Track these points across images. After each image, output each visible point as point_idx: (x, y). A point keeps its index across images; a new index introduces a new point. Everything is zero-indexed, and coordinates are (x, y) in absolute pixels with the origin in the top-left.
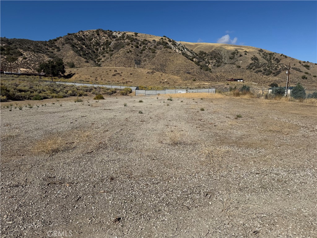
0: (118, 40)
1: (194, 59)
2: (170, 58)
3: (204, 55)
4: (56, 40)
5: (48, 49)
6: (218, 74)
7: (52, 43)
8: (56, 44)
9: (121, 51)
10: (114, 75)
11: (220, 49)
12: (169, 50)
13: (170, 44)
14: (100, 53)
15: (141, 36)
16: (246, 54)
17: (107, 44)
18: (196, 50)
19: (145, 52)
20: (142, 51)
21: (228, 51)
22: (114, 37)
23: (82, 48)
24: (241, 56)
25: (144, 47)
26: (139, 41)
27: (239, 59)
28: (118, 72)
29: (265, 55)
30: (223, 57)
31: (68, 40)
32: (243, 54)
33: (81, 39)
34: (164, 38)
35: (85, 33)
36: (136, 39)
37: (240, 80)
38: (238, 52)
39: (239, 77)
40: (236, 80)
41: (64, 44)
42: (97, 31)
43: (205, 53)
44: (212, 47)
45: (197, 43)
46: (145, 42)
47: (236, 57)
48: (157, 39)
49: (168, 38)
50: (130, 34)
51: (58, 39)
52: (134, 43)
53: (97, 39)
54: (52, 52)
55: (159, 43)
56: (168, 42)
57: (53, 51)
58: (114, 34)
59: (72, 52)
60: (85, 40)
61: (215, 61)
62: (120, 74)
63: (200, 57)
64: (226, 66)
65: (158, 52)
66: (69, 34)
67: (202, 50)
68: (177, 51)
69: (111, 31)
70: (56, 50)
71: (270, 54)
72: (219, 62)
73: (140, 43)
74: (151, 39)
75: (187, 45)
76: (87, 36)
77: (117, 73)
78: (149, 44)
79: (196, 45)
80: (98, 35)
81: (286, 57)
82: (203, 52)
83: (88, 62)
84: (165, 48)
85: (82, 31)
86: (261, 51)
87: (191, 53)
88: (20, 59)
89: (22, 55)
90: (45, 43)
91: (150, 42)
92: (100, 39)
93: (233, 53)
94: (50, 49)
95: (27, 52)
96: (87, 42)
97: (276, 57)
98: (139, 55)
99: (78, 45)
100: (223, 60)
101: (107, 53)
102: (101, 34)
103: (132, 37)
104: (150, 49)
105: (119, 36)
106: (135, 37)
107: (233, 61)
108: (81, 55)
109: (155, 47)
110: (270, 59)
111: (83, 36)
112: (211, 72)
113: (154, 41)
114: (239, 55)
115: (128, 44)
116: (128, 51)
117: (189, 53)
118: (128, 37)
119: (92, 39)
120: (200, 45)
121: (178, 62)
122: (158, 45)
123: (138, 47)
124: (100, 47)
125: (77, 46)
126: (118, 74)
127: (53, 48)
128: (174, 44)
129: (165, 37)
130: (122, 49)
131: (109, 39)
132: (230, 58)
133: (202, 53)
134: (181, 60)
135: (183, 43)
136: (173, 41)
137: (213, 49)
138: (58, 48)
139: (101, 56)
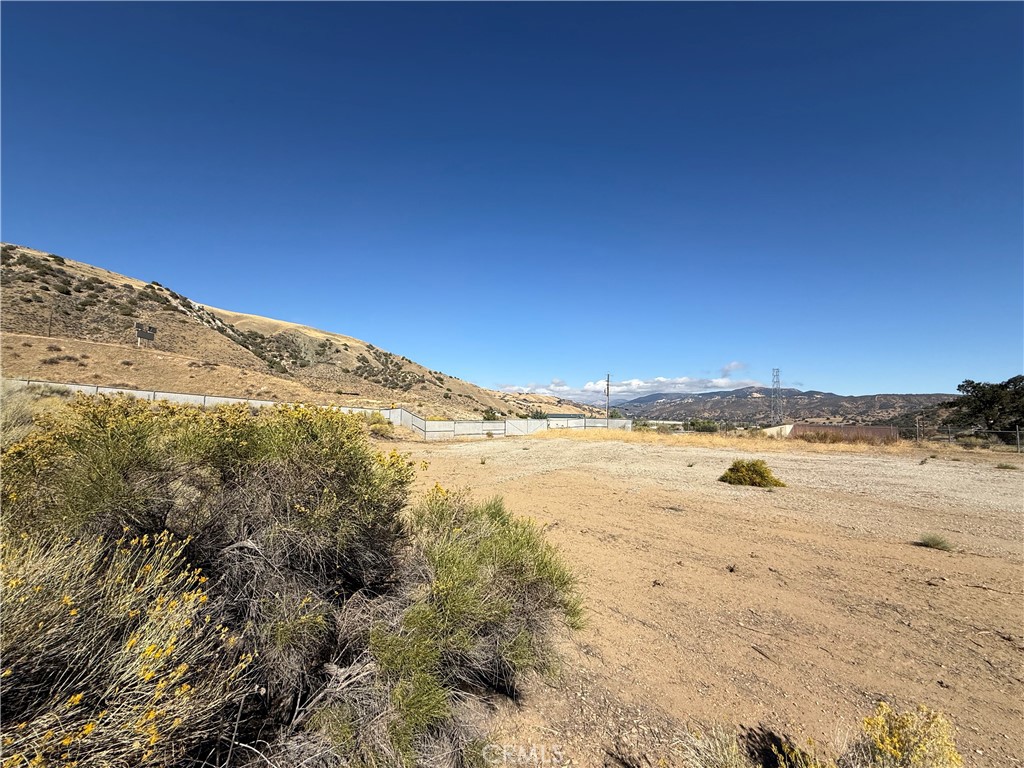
10: (51, 362)
11: (296, 334)
12: (179, 316)
13: (175, 302)
16: (346, 350)
18: (242, 328)
19: (96, 309)
20: (84, 304)
21: (312, 340)
24: (338, 351)
25: (91, 296)
26: (74, 278)
27: (334, 356)
28: (67, 353)
29: (378, 356)
30: (303, 350)
32: (342, 348)
34: (155, 286)
36: (61, 272)
38: (331, 344)
43: (262, 337)
44: (276, 327)
46: (95, 285)
47: (328, 352)
48: (139, 285)
49: (168, 290)
50: (33, 253)
52: (54, 281)
55: (143, 296)
56: (170, 298)
62: (76, 360)
64: (321, 367)
65: (144, 315)
67: (255, 330)
71: (385, 355)
74: (117, 282)
75: (218, 313)
77: (59, 354)
78: (110, 290)
79: (239, 318)
81: (410, 362)
82: (256, 333)
84: (164, 309)
86: (370, 347)
87: (234, 331)
91: (112, 287)
93: (323, 345)
97: (395, 361)
100: (303, 354)
104: (113, 303)
109: (133, 303)
110: (387, 362)
113: (129, 287)
114: (334, 350)
115: (29, 280)
116: (29, 296)
118: (27, 261)
122: (141, 299)
123: (68, 293)
126: (69, 359)
128: (187, 305)
129: (158, 284)
132: (317, 354)
133: (254, 335)
136: (183, 299)
137: (280, 332)
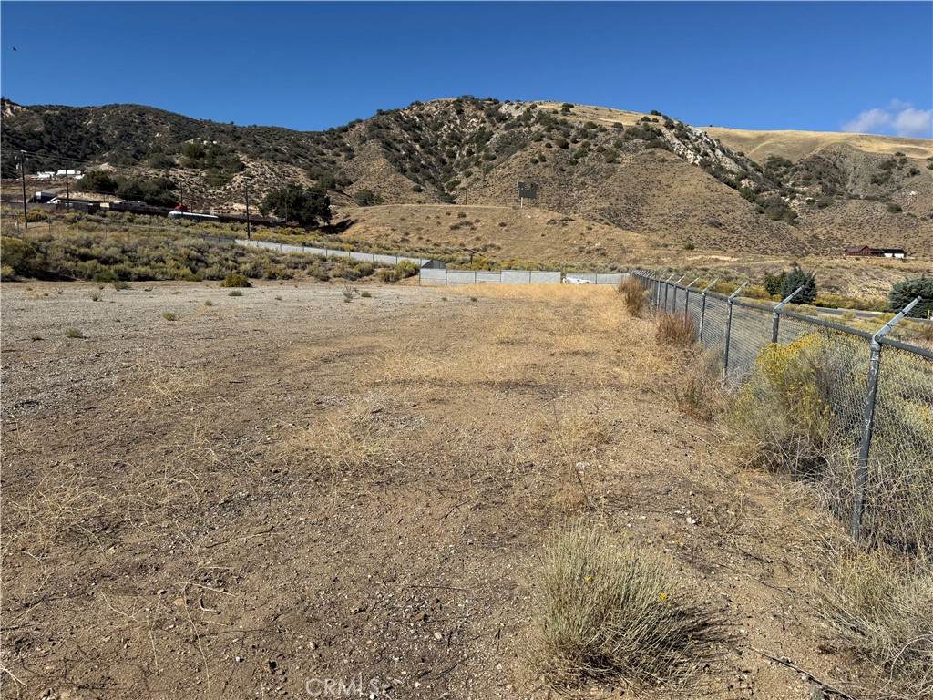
0: (513, 126)
1: (744, 183)
2: (659, 177)
3: (783, 169)
4: (345, 130)
5: (323, 154)
6: (820, 231)
7: (335, 136)
8: (345, 140)
9: (516, 159)
10: (455, 227)
11: (843, 150)
12: (660, 153)
13: (669, 135)
14: (457, 165)
15: (581, 115)
16: (932, 168)
17: (483, 137)
18: (757, 155)
19: (586, 159)
20: (577, 157)
21: (868, 158)
22: (502, 119)
23: (411, 151)
24: (914, 173)
25: (584, 146)
26: (572, 127)
27: (906, 183)
28: (468, 218)
30: (850, 177)
31: (377, 128)
32: (923, 167)
33: (411, 126)
34: (651, 117)
35: (427, 109)
36: (564, 123)
37: (893, 251)
38: (904, 161)
39: (891, 243)
40: (878, 253)
41: (364, 141)
42: (458, 103)
43: (788, 164)
44: (815, 143)
45: (762, 133)
46: (589, 131)
47: (896, 175)
48: (629, 121)
49: (665, 118)
50: (548, 107)
51: (352, 125)
52: (557, 135)
53: (456, 126)
54: (334, 162)
55: (633, 133)
56: (664, 130)
57: (334, 158)
58: (504, 109)
59: (383, 161)
60: (420, 129)
61: (818, 188)
62: (472, 224)
63: (768, 177)
64: (853, 204)
65: (626, 159)
66: (381, 113)
67: (777, 153)
68: (690, 155)
69: (496, 102)
70: (343, 155)
72: (832, 192)
73: (573, 133)
74: (608, 123)
75: (729, 137)
76: (429, 116)
77: (463, 220)
78: (601, 135)
79: (761, 139)
80: (460, 112)
82: (780, 159)
83: (420, 191)
84: (647, 147)
85: (418, 104)
87: (736, 161)
88: (238, 178)
89: (243, 167)
90: (316, 138)
91: (603, 130)
92: (464, 123)
93: (888, 165)
94: (329, 154)
95: (258, 162)
96: (428, 134)
98: (568, 168)
99: (401, 142)
100: (849, 185)
101: (478, 164)
102: (468, 110)
103: (552, 116)
104: (601, 150)
105: (516, 114)
106: (560, 117)
107: (883, 189)
108: (403, 172)
109: (618, 145)
111: (420, 116)
112: (794, 224)
113: (619, 126)
114: (906, 170)
115: (539, 139)
116: (537, 157)
117: (729, 164)
118: (542, 118)
119: (442, 125)
120: (772, 137)
121: (685, 190)
122: (627, 139)
123: (565, 146)
124: (461, 147)
125: (399, 146)
126: (467, 223)
127: (337, 150)
128: (683, 135)
129: (657, 114)
130: (518, 153)
131: (487, 124)
132: (875, 181)
133: (776, 162)
134: (695, 183)
135: (715, 132)
136: (681, 127)
137: (817, 151)
138: (349, 150)
139: (461, 175)
